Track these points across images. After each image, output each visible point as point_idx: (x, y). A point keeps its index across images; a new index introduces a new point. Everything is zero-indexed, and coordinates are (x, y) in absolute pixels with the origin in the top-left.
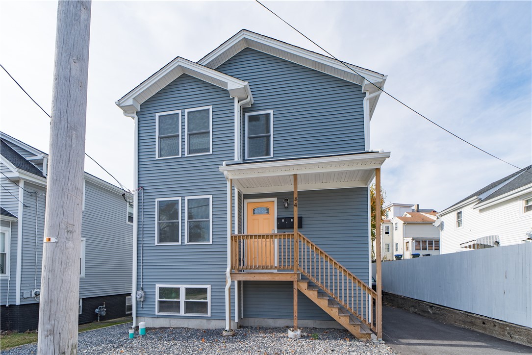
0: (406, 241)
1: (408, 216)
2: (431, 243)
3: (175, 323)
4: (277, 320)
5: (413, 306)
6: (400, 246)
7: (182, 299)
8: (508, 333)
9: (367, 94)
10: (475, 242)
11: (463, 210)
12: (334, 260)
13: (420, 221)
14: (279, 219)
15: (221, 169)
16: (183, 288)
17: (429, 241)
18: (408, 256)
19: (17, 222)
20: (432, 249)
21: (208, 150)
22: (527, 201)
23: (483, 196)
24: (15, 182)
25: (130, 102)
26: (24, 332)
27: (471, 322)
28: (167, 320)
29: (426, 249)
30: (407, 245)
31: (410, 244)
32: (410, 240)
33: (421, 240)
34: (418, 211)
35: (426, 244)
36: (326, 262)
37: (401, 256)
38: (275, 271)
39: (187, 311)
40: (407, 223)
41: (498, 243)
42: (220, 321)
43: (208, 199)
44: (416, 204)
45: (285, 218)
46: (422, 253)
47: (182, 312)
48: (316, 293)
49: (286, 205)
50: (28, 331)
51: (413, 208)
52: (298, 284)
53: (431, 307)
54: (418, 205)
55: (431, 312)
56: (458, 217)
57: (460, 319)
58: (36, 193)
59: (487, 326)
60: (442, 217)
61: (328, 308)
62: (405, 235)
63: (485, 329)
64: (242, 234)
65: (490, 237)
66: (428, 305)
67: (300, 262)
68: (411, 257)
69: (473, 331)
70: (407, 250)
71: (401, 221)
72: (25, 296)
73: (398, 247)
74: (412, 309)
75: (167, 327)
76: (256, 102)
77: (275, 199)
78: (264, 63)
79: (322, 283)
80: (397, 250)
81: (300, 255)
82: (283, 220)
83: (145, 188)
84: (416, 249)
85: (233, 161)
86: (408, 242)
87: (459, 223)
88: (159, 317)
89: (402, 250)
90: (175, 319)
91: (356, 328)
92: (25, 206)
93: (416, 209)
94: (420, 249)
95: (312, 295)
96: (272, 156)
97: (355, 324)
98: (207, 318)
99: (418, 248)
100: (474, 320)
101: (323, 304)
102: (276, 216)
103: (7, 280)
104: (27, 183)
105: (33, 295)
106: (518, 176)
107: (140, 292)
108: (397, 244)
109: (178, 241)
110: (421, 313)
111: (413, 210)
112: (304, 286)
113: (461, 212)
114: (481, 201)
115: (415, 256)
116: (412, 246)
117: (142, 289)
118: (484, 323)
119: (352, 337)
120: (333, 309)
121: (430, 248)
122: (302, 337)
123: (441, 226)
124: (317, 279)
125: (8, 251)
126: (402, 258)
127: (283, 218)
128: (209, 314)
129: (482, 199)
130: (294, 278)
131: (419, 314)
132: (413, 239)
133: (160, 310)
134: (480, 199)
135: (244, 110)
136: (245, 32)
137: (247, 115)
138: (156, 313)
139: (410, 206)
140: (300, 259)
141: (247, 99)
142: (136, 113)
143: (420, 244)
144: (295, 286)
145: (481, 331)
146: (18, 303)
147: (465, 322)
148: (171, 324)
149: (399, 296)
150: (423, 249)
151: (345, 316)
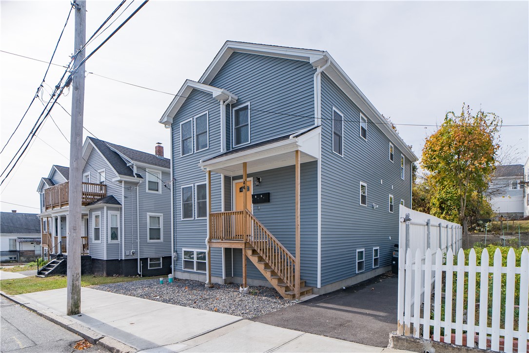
3: (191, 277)
7: (195, 260)
9: (318, 69)
14: (254, 196)
15: (199, 165)
16: (195, 251)
19: (122, 207)
21: (207, 145)
24: (120, 182)
25: (165, 120)
26: (127, 276)
28: (188, 274)
39: (197, 269)
42: (215, 278)
45: (257, 195)
47: (195, 269)
48: (257, 259)
49: (257, 183)
50: (129, 276)
52: (245, 251)
58: (131, 187)
61: (264, 271)
64: (232, 211)
72: (127, 254)
76: (240, 97)
77: (252, 179)
78: (244, 62)
83: (177, 179)
85: (220, 153)
88: (185, 272)
90: (193, 274)
91: (282, 289)
92: (125, 197)
95: (254, 260)
96: (249, 143)
97: (282, 286)
101: (261, 267)
102: (252, 194)
103: (118, 244)
104: (126, 182)
105: (131, 254)
107: (175, 254)
109: (192, 217)
112: (249, 253)
117: (176, 251)
120: (267, 272)
122: (250, 293)
124: (258, 247)
125: (119, 226)
127: (261, 194)
130: (242, 247)
133: (185, 267)
135: (232, 106)
136: (228, 43)
137: (234, 110)
138: (183, 269)
141: (228, 99)
142: (171, 125)
144: (243, 252)
146: (123, 259)
151: (274, 278)
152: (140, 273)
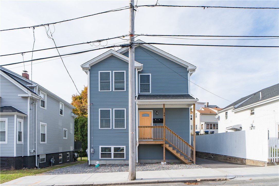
0: (201, 124)
1: (203, 109)
2: (214, 125)
3: (108, 162)
4: (153, 160)
5: (205, 156)
6: (198, 127)
7: (112, 152)
8: (236, 161)
9: (189, 72)
10: (232, 127)
11: (228, 111)
12: (179, 136)
13: (209, 113)
14: (154, 119)
16: (112, 148)
17: (213, 124)
18: (202, 132)
19: (27, 117)
20: (215, 129)
21: (124, 89)
22: (252, 111)
23: (236, 106)
25: (87, 66)
27: (226, 159)
28: (105, 161)
29: (212, 129)
30: (202, 126)
31: (204, 126)
32: (203, 123)
33: (209, 124)
34: (208, 106)
35: (212, 126)
36: (176, 136)
37: (199, 132)
38: (152, 140)
39: (114, 157)
40: (202, 114)
41: (241, 128)
43: (124, 110)
44: (206, 102)
45: (156, 119)
46: (210, 131)
47: (112, 158)
48: (172, 148)
49: (157, 114)
50: (31, 168)
51: (205, 104)
52: (165, 145)
53: (213, 155)
54: (208, 103)
55: (213, 157)
56: (226, 115)
57: (223, 158)
58: (33, 103)
59: (231, 159)
60: (219, 114)
61: (177, 154)
62: (201, 121)
63: (230, 161)
65: (238, 125)
66: (211, 155)
67: (166, 137)
68: (204, 133)
69: (227, 162)
70: (202, 129)
71: (199, 113)
73: (197, 127)
74: (205, 157)
75: (105, 164)
76: (144, 70)
77: (152, 111)
79: (174, 145)
80: (196, 129)
81: (166, 134)
82: (156, 120)
83: (93, 104)
84: (207, 129)
86: (203, 125)
87: (226, 118)
88: (101, 160)
89: (200, 129)
90: (109, 161)
91: (186, 160)
92: (30, 109)
93: (207, 105)
94: (209, 129)
95: (170, 149)
96: (151, 93)
98: (124, 160)
99: (208, 128)
100: (227, 158)
101: (174, 152)
102: (152, 118)
103: (22, 144)
104: (31, 98)
105: (33, 152)
106: (250, 98)
108: (196, 126)
109: (110, 127)
110: (209, 158)
111: (205, 105)
112: (167, 146)
113: (227, 112)
114: (235, 108)
115: (206, 133)
116: (205, 127)
117: (93, 148)
118: (230, 159)
119: (185, 163)
120: (178, 154)
121: (214, 128)
122: (167, 164)
123: (219, 118)
124: (172, 143)
125: (22, 131)
126: (199, 134)
128: (125, 158)
129: (236, 107)
130: (164, 143)
131: (208, 159)
132: (205, 123)
134: (235, 107)
135: (139, 72)
136: (139, 41)
137: (140, 74)
138: (100, 158)
139: (203, 103)
140: (166, 135)
141: (141, 69)
142: (88, 70)
143: (209, 126)
144: (164, 146)
145: (229, 162)
146: (29, 155)
147: (224, 160)
148: (107, 163)
149: (199, 152)
150: (210, 129)
151: (182, 156)
152: (37, 166)
